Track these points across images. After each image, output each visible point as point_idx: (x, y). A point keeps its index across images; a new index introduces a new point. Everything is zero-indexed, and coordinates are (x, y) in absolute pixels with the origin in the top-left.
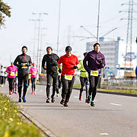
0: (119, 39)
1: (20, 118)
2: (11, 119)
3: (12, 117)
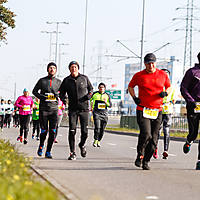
0: (172, 59)
1: (29, 175)
2: (16, 177)
3: (18, 174)
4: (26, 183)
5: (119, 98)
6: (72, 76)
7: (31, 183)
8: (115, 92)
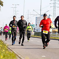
2: (4, 50)
4: (7, 52)
5: (34, 27)
6: (22, 20)
7: (8, 52)
8: (33, 25)
